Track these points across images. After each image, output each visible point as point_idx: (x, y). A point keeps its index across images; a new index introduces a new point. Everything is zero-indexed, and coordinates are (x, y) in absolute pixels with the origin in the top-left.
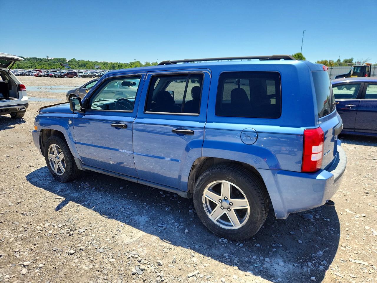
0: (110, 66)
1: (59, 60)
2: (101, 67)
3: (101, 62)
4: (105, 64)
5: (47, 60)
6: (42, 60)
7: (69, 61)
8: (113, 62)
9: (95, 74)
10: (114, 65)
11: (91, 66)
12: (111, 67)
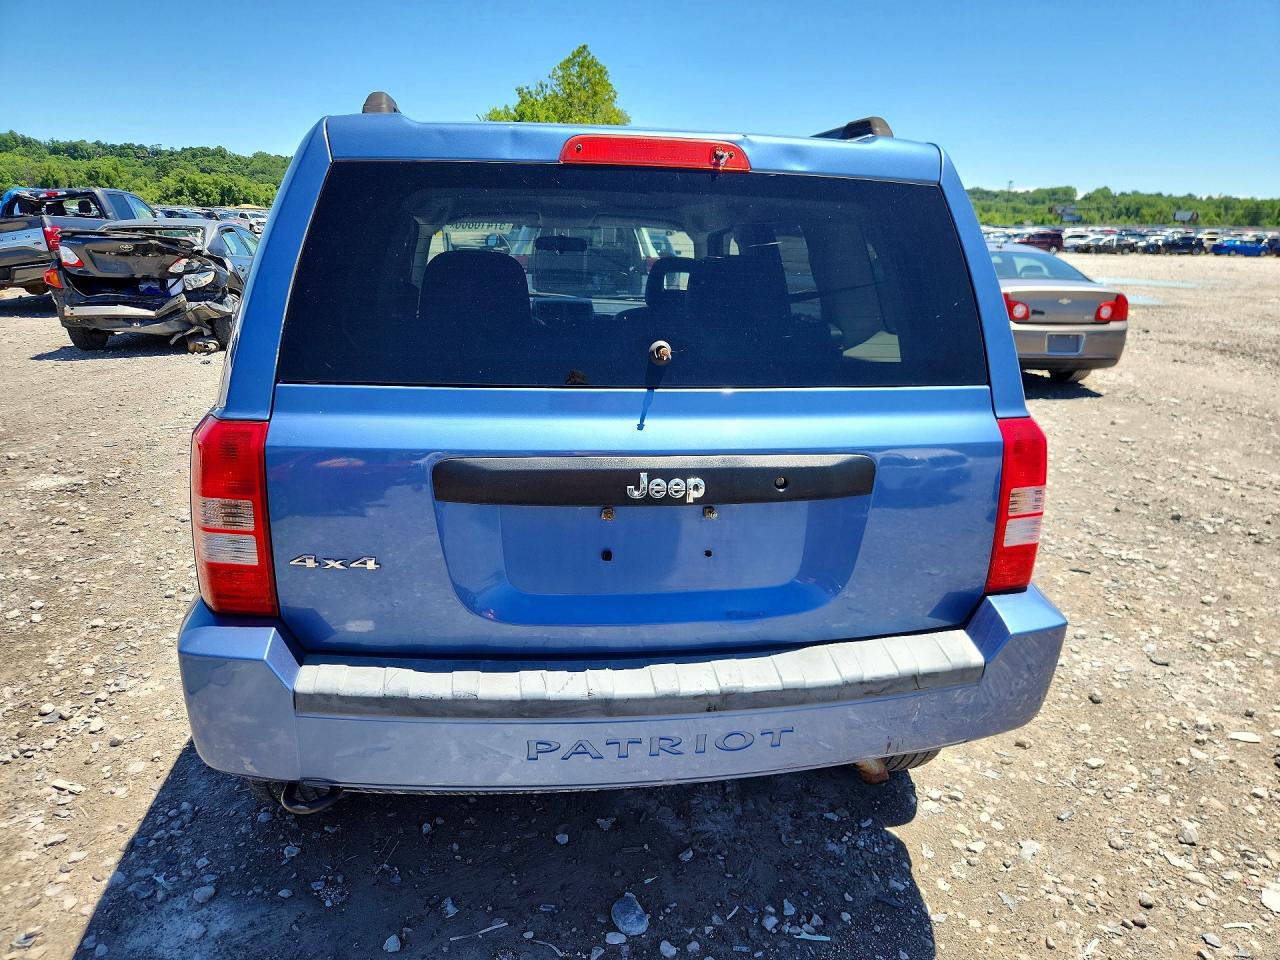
0: (1240, 212)
1: (1053, 193)
2: (1200, 218)
3: (1210, 198)
4: (1226, 205)
5: (1010, 197)
6: (996, 195)
7: (1087, 198)
8: (1259, 198)
9: (1133, 241)
10: (1258, 208)
11: (1160, 213)
12: (1245, 216)
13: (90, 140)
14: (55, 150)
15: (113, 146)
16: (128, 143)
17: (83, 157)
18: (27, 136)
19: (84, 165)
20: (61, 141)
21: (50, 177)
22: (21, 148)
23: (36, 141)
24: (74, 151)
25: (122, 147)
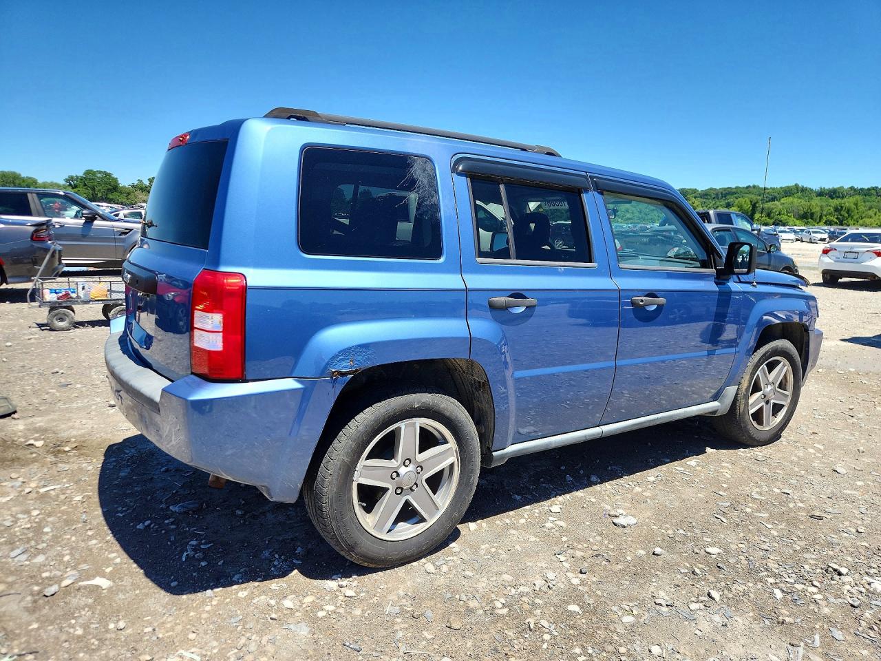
13: (846, 186)
14: (821, 194)
15: (862, 189)
16: (874, 186)
17: (838, 197)
18: (805, 186)
19: (836, 202)
20: (827, 188)
21: (809, 211)
22: (799, 194)
23: (810, 189)
24: (833, 194)
25: (869, 189)
